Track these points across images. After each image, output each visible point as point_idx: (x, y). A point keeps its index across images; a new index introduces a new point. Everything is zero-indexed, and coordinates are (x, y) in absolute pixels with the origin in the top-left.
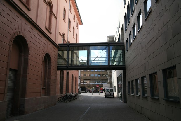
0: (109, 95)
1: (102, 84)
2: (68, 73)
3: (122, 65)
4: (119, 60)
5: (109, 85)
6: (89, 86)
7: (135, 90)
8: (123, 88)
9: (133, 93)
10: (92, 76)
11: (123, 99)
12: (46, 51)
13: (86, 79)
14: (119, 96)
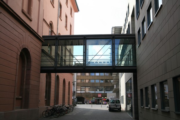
0: (115, 108)
1: (106, 92)
2: (58, 77)
3: (132, 65)
4: (128, 59)
5: (115, 94)
6: (88, 95)
7: (151, 101)
8: (133, 98)
9: (147, 106)
10: (92, 81)
11: (134, 114)
12: (23, 44)
13: (85, 85)
14: (129, 109)
